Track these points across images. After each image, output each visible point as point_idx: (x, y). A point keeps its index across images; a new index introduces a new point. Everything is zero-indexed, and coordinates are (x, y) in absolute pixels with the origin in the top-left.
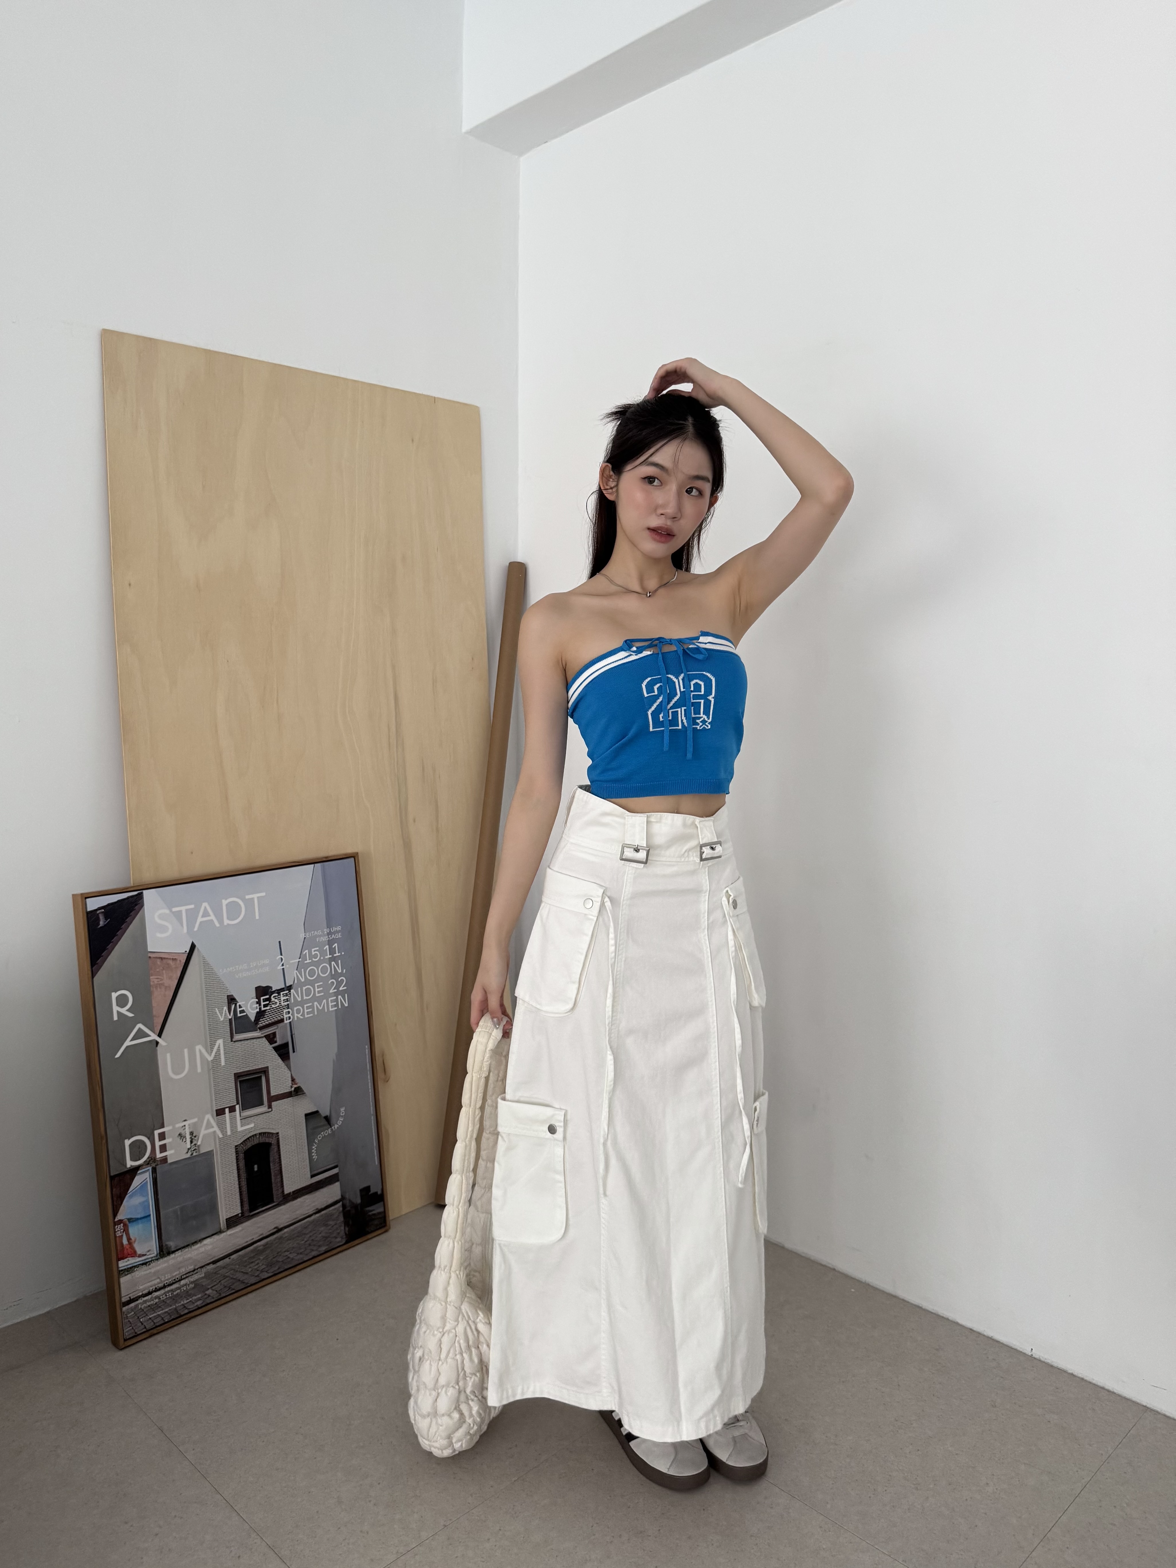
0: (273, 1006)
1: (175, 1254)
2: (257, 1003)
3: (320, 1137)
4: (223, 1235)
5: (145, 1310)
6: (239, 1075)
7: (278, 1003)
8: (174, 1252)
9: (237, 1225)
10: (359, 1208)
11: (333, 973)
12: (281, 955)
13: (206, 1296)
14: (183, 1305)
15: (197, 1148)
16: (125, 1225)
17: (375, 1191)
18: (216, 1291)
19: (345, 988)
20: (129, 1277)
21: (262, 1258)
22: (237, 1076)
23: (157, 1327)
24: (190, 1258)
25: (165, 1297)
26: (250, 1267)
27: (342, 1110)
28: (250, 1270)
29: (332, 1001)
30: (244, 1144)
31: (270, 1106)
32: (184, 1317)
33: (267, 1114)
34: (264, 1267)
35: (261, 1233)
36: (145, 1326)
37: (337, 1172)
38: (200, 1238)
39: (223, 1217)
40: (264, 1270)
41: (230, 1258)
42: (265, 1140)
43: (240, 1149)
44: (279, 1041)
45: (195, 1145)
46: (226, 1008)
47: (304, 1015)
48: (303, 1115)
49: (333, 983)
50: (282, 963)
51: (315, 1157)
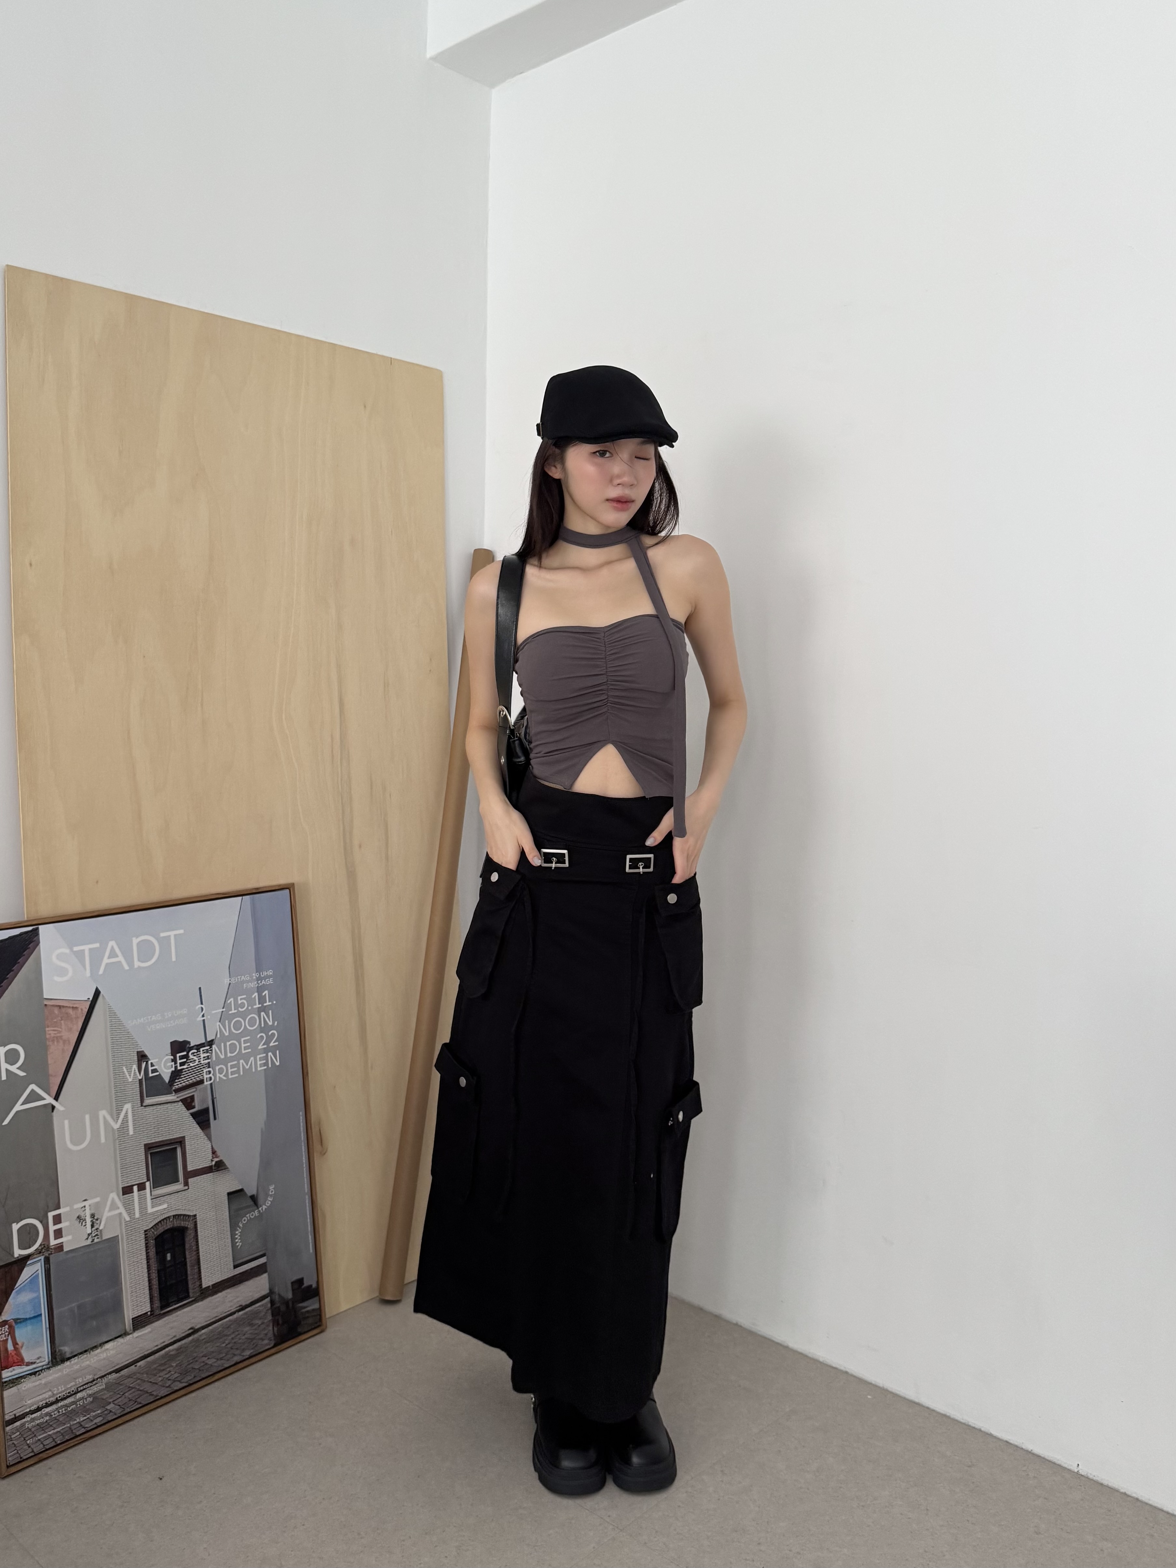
0: (191, 1065)
1: (70, 1362)
2: (172, 1061)
3: (244, 1221)
4: (128, 1338)
5: (33, 1430)
6: (150, 1146)
7: (197, 1061)
8: (69, 1359)
9: (144, 1326)
10: (290, 1304)
11: (263, 1026)
12: (202, 1003)
13: (106, 1412)
14: (79, 1423)
15: (98, 1233)
16: (11, 1327)
17: (310, 1283)
18: (119, 1405)
19: (277, 1043)
20: (14, 1390)
21: (174, 1365)
22: (148, 1147)
23: (47, 1450)
24: (89, 1366)
25: (58, 1414)
26: (160, 1377)
27: (272, 1188)
28: (160, 1379)
29: (261, 1059)
30: (155, 1229)
31: (186, 1184)
32: (81, 1437)
33: (183, 1193)
34: (176, 1375)
35: (174, 1334)
36: (32, 1449)
37: (265, 1261)
38: (100, 1342)
39: (129, 1316)
40: (176, 1379)
41: (136, 1366)
42: (181, 1223)
43: (150, 1234)
44: (198, 1106)
45: (97, 1229)
46: (135, 1067)
47: (228, 1075)
48: (226, 1194)
49: (262, 1037)
50: (202, 1014)
51: (239, 1244)
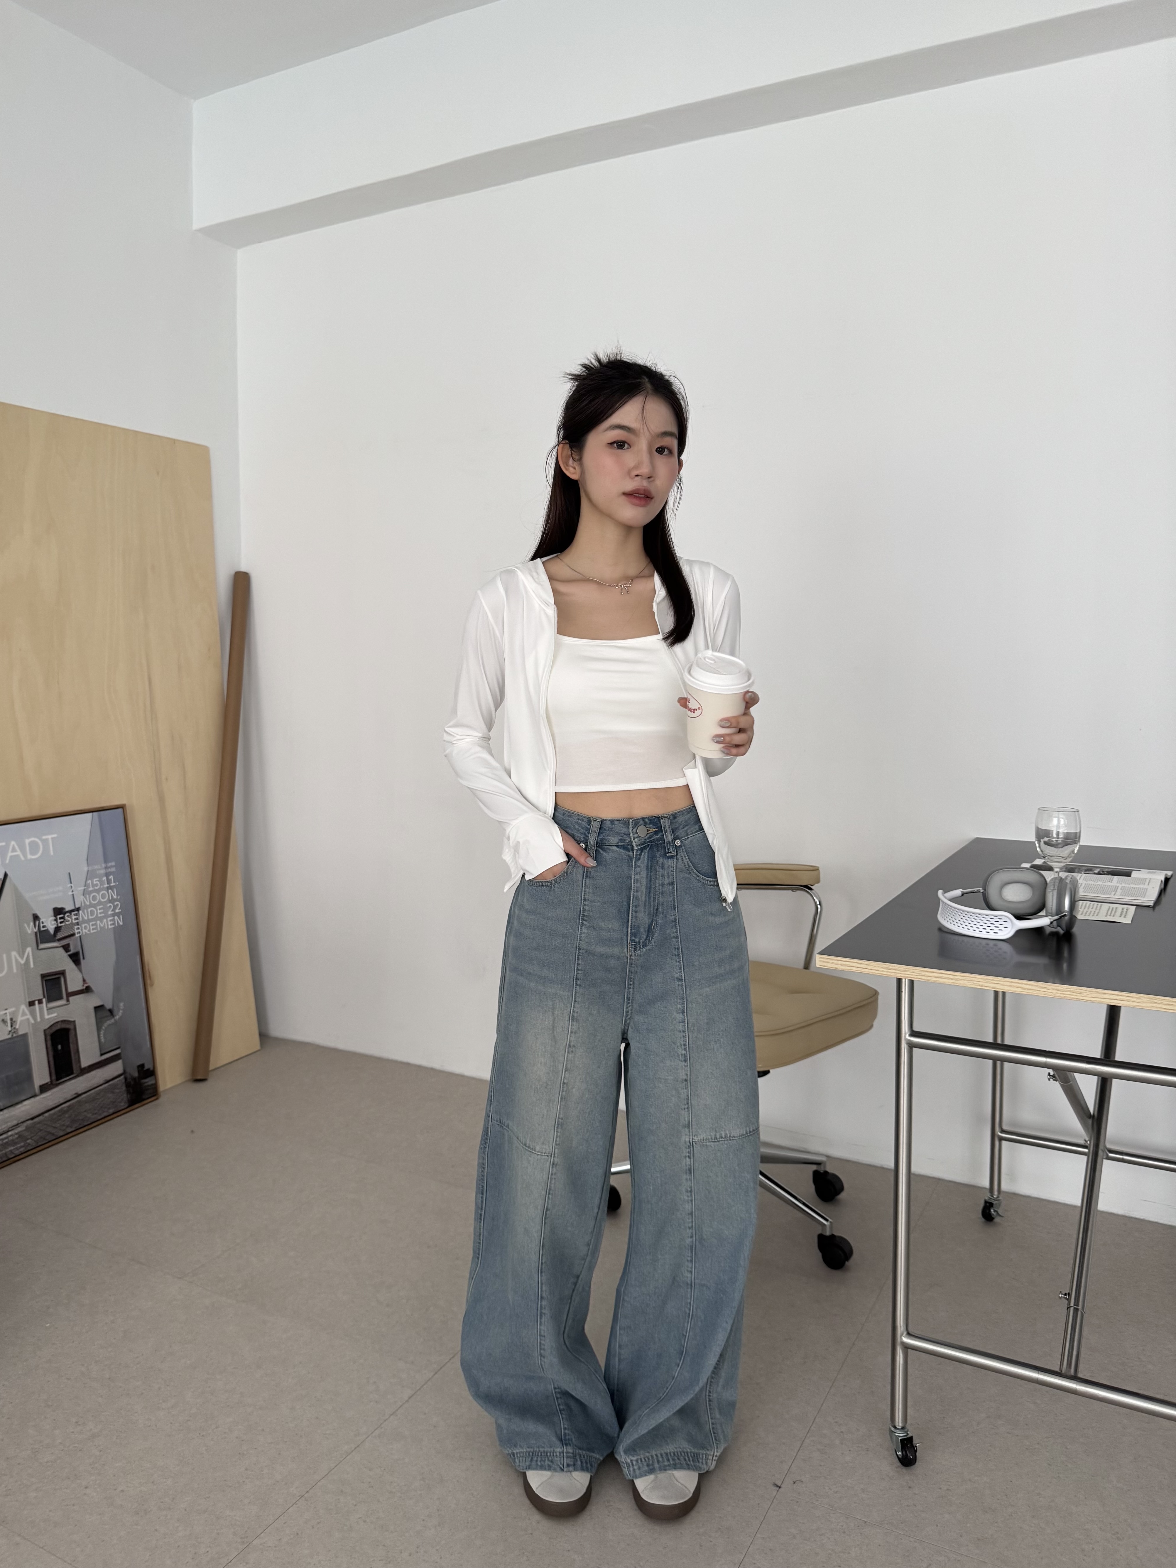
0: (67, 923)
2: (55, 920)
3: (105, 1025)
4: (37, 1098)
7: (71, 921)
9: (47, 1091)
10: (137, 1080)
11: (110, 898)
12: (71, 884)
13: (26, 1145)
15: (15, 1030)
17: (148, 1067)
18: (35, 1141)
19: (120, 910)
21: (66, 1116)
22: (43, 976)
24: (15, 1115)
27: (122, 1004)
28: (58, 1125)
29: (111, 921)
30: (50, 1029)
31: (68, 1000)
32: (13, 1159)
33: (66, 1006)
34: (69, 1122)
35: (64, 1098)
37: (120, 1052)
38: (21, 1100)
39: (37, 1084)
40: (70, 1125)
41: (43, 1116)
42: (65, 1026)
43: (47, 1032)
44: (72, 950)
45: (14, 1028)
46: (32, 924)
47: (90, 931)
48: (93, 1008)
49: (110, 906)
50: (71, 890)
51: (103, 1040)
